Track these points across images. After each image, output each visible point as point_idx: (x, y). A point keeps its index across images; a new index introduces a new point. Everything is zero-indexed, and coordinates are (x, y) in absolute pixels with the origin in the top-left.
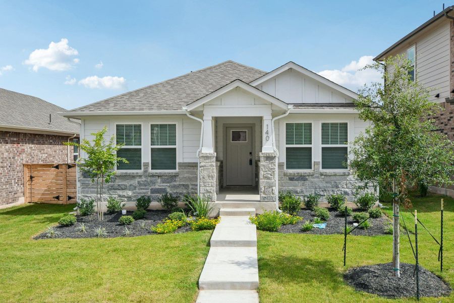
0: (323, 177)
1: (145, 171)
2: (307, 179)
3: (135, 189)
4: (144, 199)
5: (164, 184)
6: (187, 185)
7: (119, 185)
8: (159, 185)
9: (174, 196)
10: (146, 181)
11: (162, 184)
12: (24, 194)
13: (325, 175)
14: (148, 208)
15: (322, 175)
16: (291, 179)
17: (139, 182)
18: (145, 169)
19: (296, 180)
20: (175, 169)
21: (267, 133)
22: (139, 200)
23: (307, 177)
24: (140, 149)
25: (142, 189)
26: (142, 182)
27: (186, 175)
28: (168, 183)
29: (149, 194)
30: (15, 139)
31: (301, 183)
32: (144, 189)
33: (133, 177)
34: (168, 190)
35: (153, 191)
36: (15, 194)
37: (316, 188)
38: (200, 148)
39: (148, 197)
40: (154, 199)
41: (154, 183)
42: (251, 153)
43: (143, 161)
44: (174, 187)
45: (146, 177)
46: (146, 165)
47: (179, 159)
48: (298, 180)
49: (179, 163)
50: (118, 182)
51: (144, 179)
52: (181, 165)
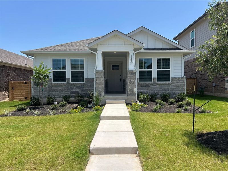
0: (158, 85)
1: (68, 83)
2: (150, 87)
3: (62, 92)
4: (67, 97)
5: (78, 89)
6: (89, 89)
7: (54, 90)
8: (75, 89)
9: (83, 95)
10: (68, 87)
11: (76, 89)
12: (9, 96)
13: (159, 84)
14: (69, 101)
15: (157, 84)
16: (142, 86)
17: (64, 88)
18: (67, 81)
19: (144, 87)
20: (83, 81)
21: (131, 60)
22: (64, 97)
23: (150, 85)
24: (65, 71)
25: (66, 92)
26: (66, 88)
27: (89, 85)
28: (80, 88)
29: (70, 94)
30: (4, 69)
31: (147, 88)
32: (67, 92)
33: (61, 85)
34: (80, 92)
35: (72, 93)
36: (3, 96)
37: (155, 91)
38: (96, 68)
39: (69, 95)
40: (72, 97)
41: (72, 89)
42: (121, 76)
43: (66, 77)
44: (83, 90)
45: (68, 85)
46: (68, 79)
47: (85, 76)
48: (145, 87)
49: (85, 78)
50: (53, 88)
51: (67, 87)
52: (86, 79)
